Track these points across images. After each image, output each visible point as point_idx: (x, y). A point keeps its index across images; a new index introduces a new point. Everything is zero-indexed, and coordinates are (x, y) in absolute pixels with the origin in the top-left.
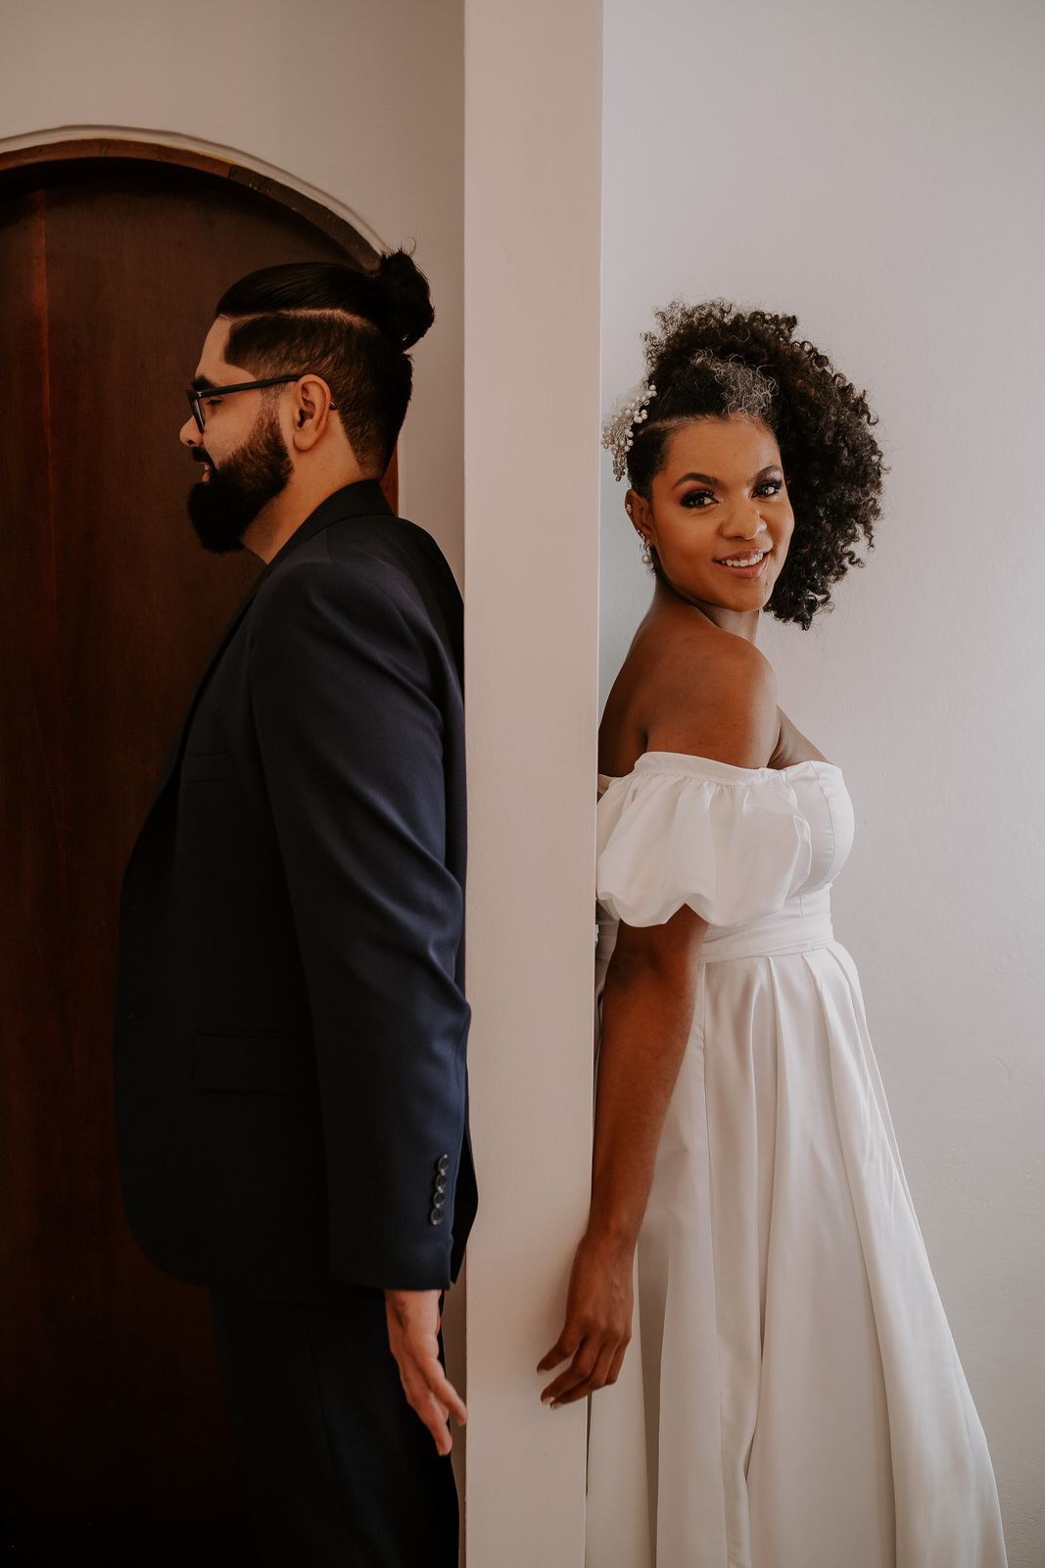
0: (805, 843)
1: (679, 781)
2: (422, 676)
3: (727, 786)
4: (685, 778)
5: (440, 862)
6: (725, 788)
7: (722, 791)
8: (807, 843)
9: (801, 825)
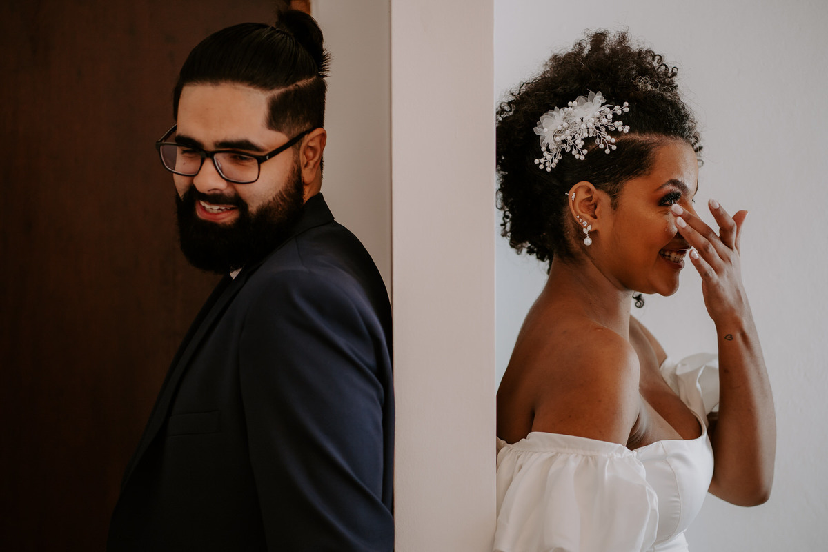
0: (653, 510)
1: (552, 457)
2: (370, 360)
3: (591, 457)
4: (558, 453)
5: (379, 498)
6: (590, 459)
7: (587, 462)
8: (655, 510)
9: (651, 496)
